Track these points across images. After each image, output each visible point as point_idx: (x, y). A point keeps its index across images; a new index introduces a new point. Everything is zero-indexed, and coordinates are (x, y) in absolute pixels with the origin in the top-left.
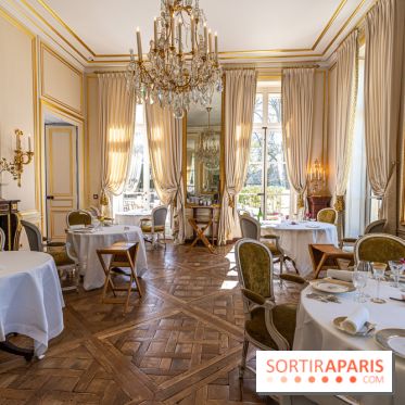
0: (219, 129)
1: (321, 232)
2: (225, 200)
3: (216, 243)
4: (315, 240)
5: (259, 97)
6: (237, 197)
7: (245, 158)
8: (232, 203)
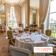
0: (5, 13)
1: (20, 29)
2: (6, 25)
3: (5, 32)
4: (19, 30)
5: (11, 9)
6: (9, 24)
7: (9, 18)
8: (8, 25)
